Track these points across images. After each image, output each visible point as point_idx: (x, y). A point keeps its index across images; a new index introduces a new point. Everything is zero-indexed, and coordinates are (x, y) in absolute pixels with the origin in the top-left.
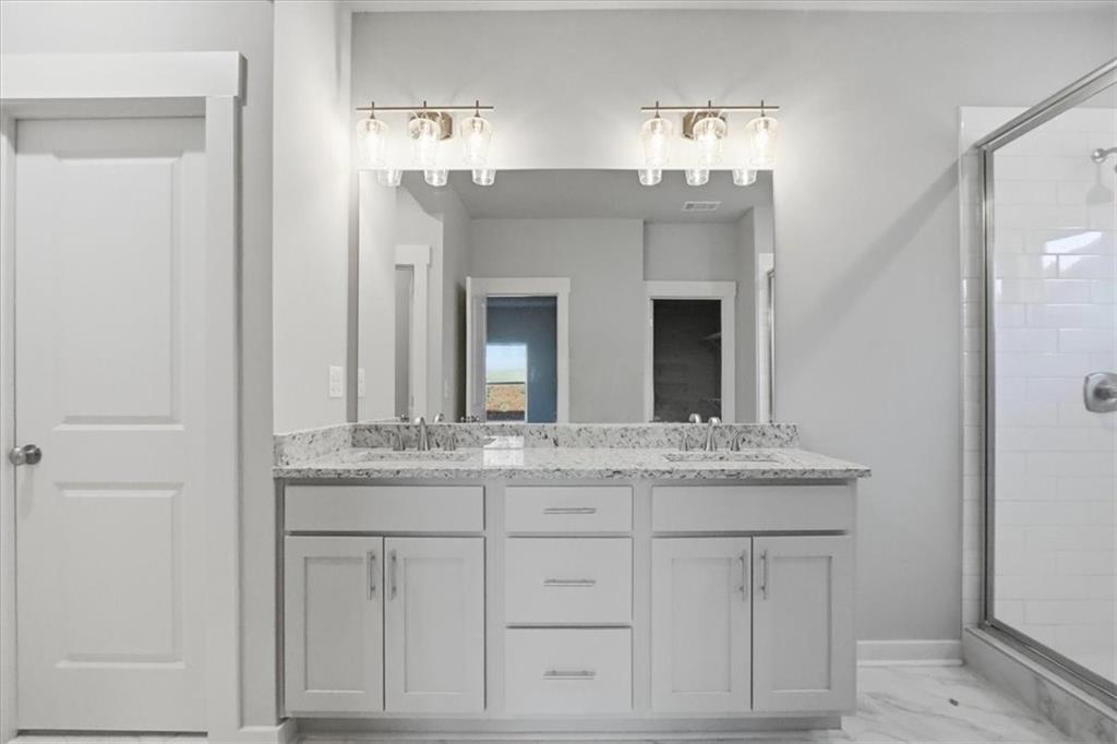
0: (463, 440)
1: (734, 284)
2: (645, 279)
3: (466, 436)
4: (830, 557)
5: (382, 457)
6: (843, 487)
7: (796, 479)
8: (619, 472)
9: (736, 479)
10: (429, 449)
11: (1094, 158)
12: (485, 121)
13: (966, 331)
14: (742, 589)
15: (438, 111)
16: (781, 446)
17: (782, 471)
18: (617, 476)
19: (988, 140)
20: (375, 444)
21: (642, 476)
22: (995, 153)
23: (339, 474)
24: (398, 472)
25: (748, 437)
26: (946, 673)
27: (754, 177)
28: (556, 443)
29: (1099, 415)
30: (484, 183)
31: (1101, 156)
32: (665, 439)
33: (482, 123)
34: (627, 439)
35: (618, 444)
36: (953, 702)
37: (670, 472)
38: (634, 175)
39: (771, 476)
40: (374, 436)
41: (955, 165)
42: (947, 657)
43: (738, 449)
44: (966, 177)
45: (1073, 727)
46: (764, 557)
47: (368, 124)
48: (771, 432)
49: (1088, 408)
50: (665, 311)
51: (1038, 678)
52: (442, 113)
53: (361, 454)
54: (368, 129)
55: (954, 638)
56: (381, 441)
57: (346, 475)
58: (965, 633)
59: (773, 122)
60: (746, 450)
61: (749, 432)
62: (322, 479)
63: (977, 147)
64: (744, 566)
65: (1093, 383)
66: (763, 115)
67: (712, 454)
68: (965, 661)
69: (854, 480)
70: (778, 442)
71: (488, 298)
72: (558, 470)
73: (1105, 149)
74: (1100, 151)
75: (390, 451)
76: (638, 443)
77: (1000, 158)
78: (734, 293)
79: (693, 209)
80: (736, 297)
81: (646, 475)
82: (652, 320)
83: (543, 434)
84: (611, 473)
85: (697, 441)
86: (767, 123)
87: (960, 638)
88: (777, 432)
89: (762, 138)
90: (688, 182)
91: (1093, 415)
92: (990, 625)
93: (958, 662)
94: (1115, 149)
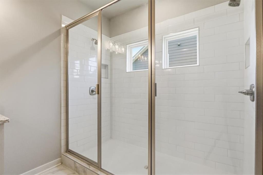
11: (92, 40)
19: (68, 26)
22: (69, 30)
29: (92, 96)
31: (93, 40)
41: (60, 30)
42: (58, 163)
44: (63, 34)
45: (80, 172)
49: (90, 94)
51: (75, 162)
55: (59, 158)
58: (62, 155)
63: (66, 27)
65: (91, 89)
68: (62, 163)
69: (4, 123)
73: (94, 38)
74: (93, 39)
87: (61, 157)
91: (91, 96)
92: (68, 151)
93: (60, 164)
94: (95, 39)
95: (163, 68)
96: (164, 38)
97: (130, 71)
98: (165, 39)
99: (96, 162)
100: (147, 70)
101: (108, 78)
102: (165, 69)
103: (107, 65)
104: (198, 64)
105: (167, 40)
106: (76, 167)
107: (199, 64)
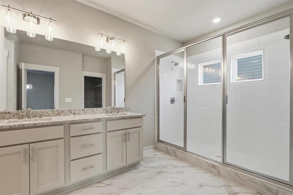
0: (44, 115)
1: (105, 74)
2: (83, 70)
3: (45, 114)
4: (139, 132)
5: (15, 122)
6: (141, 118)
7: (134, 117)
8: (99, 119)
9: (123, 118)
10: (32, 118)
12: (53, 24)
13: (156, 90)
14: (125, 140)
15: (36, 16)
16: (126, 112)
17: (132, 116)
18: (99, 120)
19: (159, 56)
20: (8, 118)
21: (105, 119)
22: (160, 59)
23: (11, 127)
24: (35, 124)
25: (120, 110)
26: (153, 151)
27: (121, 55)
28: (74, 114)
30: (49, 40)
32: (102, 111)
33: (52, 24)
34: (93, 112)
35: (91, 113)
36: (155, 155)
37: (111, 118)
38: (94, 48)
39: (130, 117)
40: (8, 115)
41: (154, 60)
42: (153, 148)
43: (119, 113)
44: (156, 62)
45: (171, 153)
46: (129, 133)
47: (7, 12)
48: (124, 109)
50: (87, 79)
51: (166, 147)
52: (37, 17)
53: (6, 121)
54: (7, 14)
55: (154, 145)
56: (10, 116)
57: (14, 127)
58: (156, 143)
59: (126, 44)
60: (120, 113)
61: (121, 109)
62: (3, 129)
63: (158, 57)
64: (125, 135)
65: (171, 99)
66: (124, 42)
67: (114, 114)
68: (156, 148)
69: (143, 116)
70: (126, 111)
71: (27, 70)
72: (85, 119)
75: (17, 120)
76: (96, 113)
77: (161, 60)
78: (106, 77)
79: (97, 55)
80: (106, 78)
81: (106, 119)
82: (84, 82)
83: (71, 112)
84: (98, 119)
85: (110, 112)
86: (125, 44)
87: (155, 145)
88: (126, 109)
89: (124, 47)
90: (107, 52)
91: (172, 104)
92: (159, 141)
93: (155, 149)
94: (174, 62)
95: (231, 82)
96: (233, 57)
97: (201, 85)
98: (233, 59)
99: (182, 147)
100: (220, 83)
101: (182, 90)
102: (233, 83)
103: (182, 80)
104: (262, 79)
105: (234, 59)
106: (168, 150)
107: (264, 79)
